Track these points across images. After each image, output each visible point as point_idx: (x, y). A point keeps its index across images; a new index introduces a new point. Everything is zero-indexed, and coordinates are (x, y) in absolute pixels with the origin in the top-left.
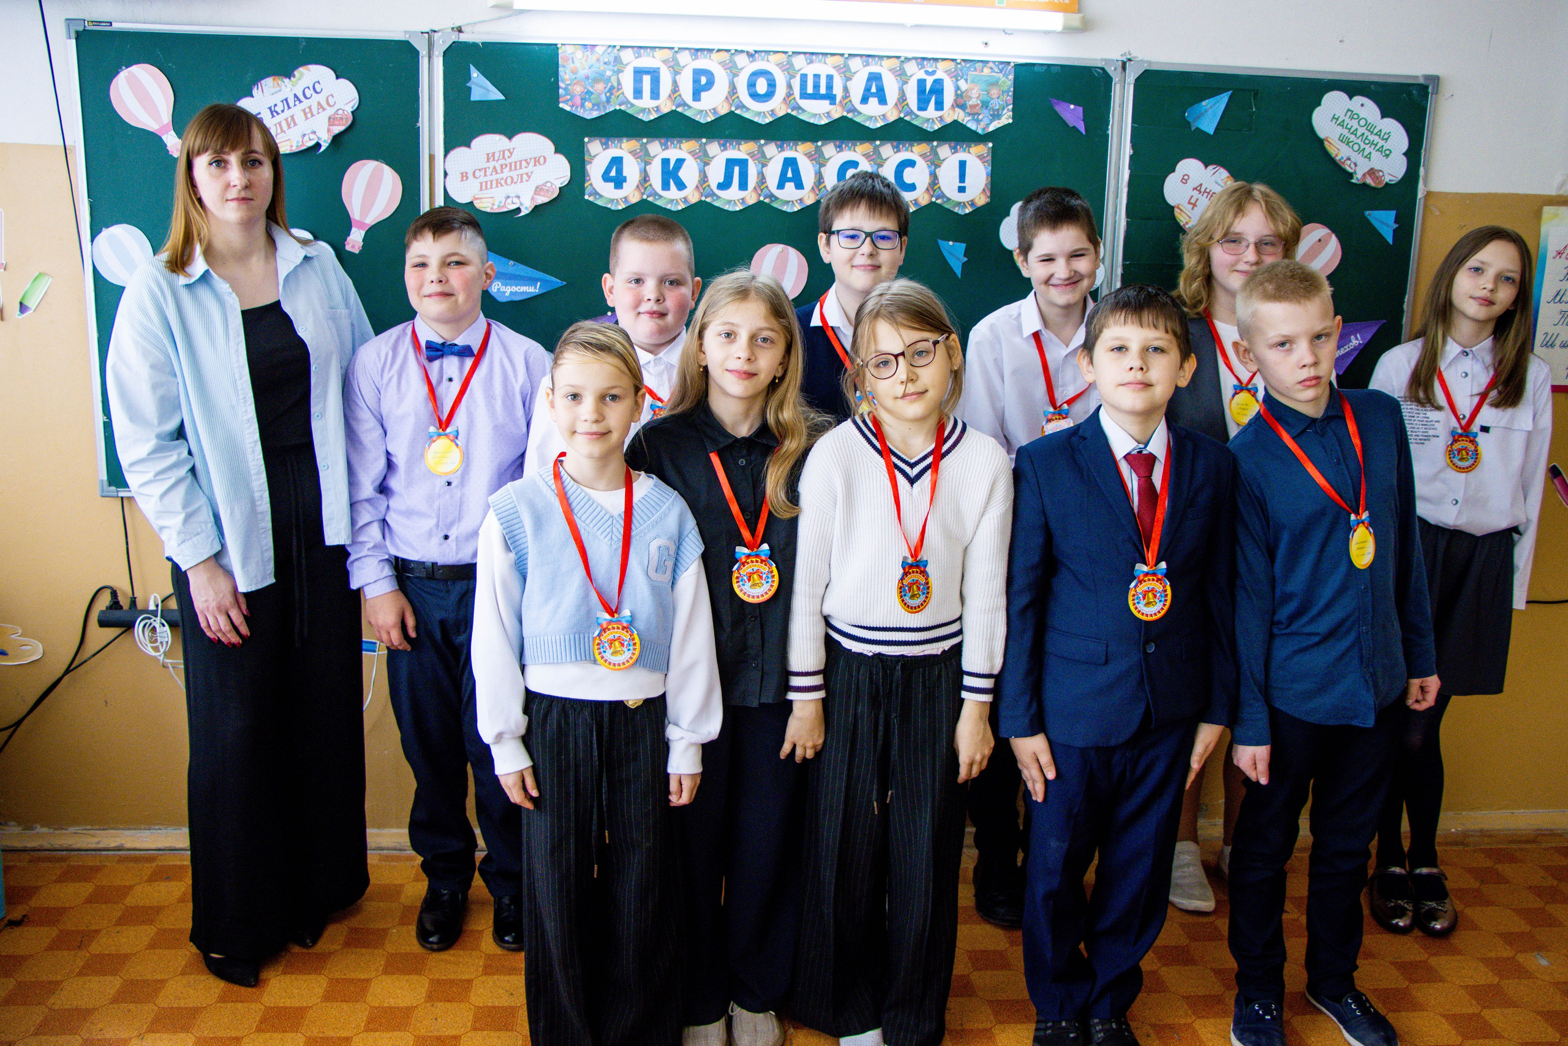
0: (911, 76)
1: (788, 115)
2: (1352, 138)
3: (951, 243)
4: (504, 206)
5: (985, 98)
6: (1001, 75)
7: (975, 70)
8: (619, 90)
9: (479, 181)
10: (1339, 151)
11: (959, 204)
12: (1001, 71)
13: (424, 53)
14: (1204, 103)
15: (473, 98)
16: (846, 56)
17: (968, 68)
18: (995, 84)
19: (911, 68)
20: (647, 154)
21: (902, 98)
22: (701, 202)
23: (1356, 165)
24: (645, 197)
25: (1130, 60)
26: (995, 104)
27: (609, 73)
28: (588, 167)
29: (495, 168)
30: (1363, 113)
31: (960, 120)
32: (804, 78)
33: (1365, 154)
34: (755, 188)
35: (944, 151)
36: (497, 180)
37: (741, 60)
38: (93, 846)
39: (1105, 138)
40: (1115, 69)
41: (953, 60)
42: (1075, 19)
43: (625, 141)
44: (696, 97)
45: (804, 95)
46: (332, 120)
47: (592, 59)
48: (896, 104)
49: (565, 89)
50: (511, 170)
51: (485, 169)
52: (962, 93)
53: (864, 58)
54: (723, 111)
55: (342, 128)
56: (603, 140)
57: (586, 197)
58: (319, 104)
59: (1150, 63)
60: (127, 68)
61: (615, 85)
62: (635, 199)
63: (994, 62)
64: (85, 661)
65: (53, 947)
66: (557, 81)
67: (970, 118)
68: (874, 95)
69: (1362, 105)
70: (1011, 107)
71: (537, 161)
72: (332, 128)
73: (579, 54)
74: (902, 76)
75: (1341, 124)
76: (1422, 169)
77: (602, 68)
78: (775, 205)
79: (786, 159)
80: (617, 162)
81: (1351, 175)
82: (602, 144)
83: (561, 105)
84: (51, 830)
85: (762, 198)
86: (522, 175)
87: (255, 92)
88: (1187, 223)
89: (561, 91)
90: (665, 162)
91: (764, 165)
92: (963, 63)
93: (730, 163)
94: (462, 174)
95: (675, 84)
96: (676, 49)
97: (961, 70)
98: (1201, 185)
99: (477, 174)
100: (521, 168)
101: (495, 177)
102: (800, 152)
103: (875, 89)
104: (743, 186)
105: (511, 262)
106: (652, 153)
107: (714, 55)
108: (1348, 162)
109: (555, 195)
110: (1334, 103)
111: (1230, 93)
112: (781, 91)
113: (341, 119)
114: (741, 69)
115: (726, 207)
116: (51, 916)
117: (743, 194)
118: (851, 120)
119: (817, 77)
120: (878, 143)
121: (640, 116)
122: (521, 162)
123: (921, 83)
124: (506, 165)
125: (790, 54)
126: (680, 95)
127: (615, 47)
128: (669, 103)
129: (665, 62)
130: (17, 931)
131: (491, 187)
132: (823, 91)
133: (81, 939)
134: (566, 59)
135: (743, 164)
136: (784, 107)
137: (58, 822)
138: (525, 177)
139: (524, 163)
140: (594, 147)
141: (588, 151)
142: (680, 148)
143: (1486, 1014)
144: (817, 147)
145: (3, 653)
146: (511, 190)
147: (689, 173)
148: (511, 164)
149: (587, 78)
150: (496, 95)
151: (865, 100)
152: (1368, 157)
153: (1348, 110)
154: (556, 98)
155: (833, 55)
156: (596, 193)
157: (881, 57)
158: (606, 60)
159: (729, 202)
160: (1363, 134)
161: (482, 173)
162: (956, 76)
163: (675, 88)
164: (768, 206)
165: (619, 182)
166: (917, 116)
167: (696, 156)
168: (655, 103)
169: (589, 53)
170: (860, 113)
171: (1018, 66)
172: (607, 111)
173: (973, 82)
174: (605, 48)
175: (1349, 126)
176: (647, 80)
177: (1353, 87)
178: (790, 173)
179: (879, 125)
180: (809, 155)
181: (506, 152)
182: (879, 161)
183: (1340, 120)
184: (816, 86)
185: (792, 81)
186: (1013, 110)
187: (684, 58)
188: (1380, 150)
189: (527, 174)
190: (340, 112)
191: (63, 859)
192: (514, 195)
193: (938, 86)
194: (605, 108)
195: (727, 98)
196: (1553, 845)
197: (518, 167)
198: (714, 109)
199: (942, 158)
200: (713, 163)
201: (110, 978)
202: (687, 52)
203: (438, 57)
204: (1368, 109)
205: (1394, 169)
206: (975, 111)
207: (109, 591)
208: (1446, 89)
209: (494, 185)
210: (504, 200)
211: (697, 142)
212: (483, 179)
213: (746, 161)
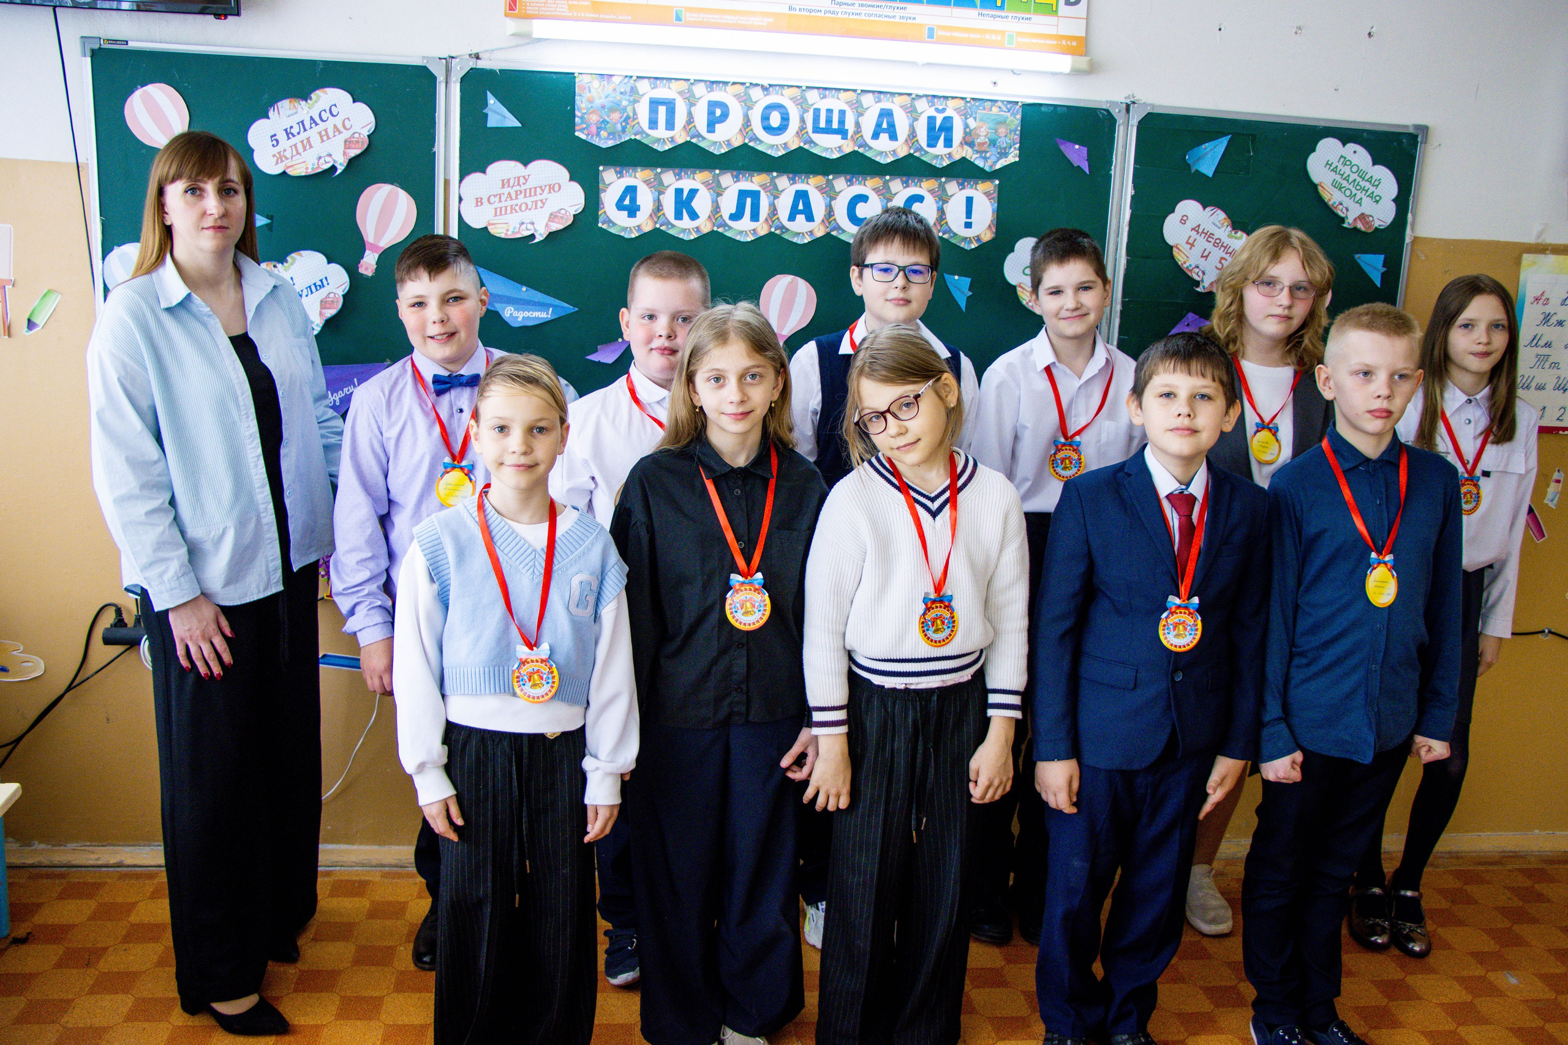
0: (921, 113)
1: (800, 148)
2: (1345, 183)
3: (956, 277)
4: (519, 232)
5: (993, 137)
6: (1009, 114)
7: (984, 109)
8: (634, 119)
9: (494, 206)
10: (1332, 196)
11: (965, 239)
12: (1009, 111)
13: (441, 78)
14: (1203, 146)
15: (489, 125)
16: (859, 92)
17: (977, 106)
18: (1003, 123)
19: (922, 105)
20: (661, 183)
21: (913, 134)
22: (713, 232)
23: (1347, 210)
24: (658, 226)
25: (1134, 103)
26: (1003, 142)
27: (625, 103)
28: (602, 195)
29: (509, 194)
30: (1355, 160)
31: (968, 157)
32: (817, 112)
33: (1356, 200)
34: (766, 220)
35: (952, 187)
36: (512, 206)
37: (756, 94)
38: (91, 863)
39: (1108, 178)
40: (1119, 112)
41: (962, 98)
42: (1083, 62)
43: (639, 170)
44: (711, 128)
45: (817, 130)
46: (348, 144)
47: (609, 89)
48: (906, 140)
49: (582, 118)
50: (525, 197)
51: (500, 195)
52: (971, 131)
53: (876, 95)
54: (737, 143)
55: (358, 152)
56: (618, 169)
57: (600, 225)
58: (335, 126)
59: (1153, 106)
60: (142, 87)
61: (631, 114)
62: (647, 228)
63: (1003, 102)
64: (88, 678)
65: (59, 965)
66: (573, 110)
67: (978, 156)
68: (884, 131)
69: (1355, 152)
70: (1017, 146)
71: (551, 188)
72: (348, 151)
73: (596, 84)
74: (912, 112)
75: (1334, 170)
76: (1410, 216)
77: (618, 98)
78: (786, 236)
79: (797, 192)
80: (631, 191)
81: (1342, 220)
82: (617, 173)
83: (577, 134)
84: (50, 847)
85: (773, 230)
86: (536, 202)
87: (271, 114)
88: (1185, 263)
89: (577, 119)
90: (679, 192)
91: (776, 197)
92: (972, 102)
93: (743, 194)
94: (477, 199)
95: (690, 115)
96: (692, 81)
97: (970, 108)
98: (1199, 226)
99: (492, 199)
100: (535, 195)
101: (509, 203)
102: (811, 185)
103: (886, 125)
104: (755, 217)
105: (524, 289)
106: (666, 182)
107: (729, 88)
108: (1341, 207)
109: (569, 222)
110: (1328, 149)
111: (1229, 137)
112: (794, 125)
113: (357, 142)
114: (756, 102)
115: (738, 238)
116: (57, 933)
117: (754, 225)
118: (862, 155)
119: (830, 111)
120: (888, 177)
121: (655, 146)
122: (535, 188)
123: (931, 120)
124: (521, 192)
125: (804, 88)
126: (695, 127)
127: (631, 77)
128: (684, 134)
129: (681, 93)
130: (24, 948)
131: (506, 214)
132: (835, 125)
133: (87, 957)
134: (583, 88)
135: (755, 195)
136: (797, 140)
137: (57, 839)
138: (540, 204)
139: (538, 189)
140: (608, 175)
141: (603, 180)
142: (694, 179)
143: (1462, 1031)
144: (828, 180)
145: (4, 670)
146: (526, 216)
147: (702, 204)
148: (525, 190)
149: (603, 107)
150: (512, 122)
151: (876, 136)
152: (1359, 202)
153: (1342, 157)
154: (572, 126)
155: (846, 90)
156: (609, 221)
157: (893, 94)
158: (622, 90)
159: (741, 232)
160: (1355, 180)
161: (497, 199)
162: (965, 116)
163: (690, 120)
164: (779, 237)
165: (633, 211)
166: (927, 152)
167: (709, 187)
168: (670, 134)
169: (605, 83)
170: (871, 148)
171: (1026, 106)
172: (623, 140)
173: (981, 120)
174: (622, 78)
175: (1342, 172)
176: (662, 110)
177: (1346, 135)
178: (802, 205)
179: (889, 161)
180: (820, 189)
181: (521, 179)
182: (888, 195)
183: (1334, 166)
184: (829, 121)
185: (805, 115)
186: (1020, 149)
187: (700, 90)
188: (1371, 196)
189: (541, 201)
190: (356, 135)
191: (62, 876)
192: (529, 222)
193: (948, 125)
194: (620, 137)
195: (741, 130)
196: (1517, 867)
197: (533, 194)
198: (728, 141)
199: (949, 194)
200: (726, 194)
201: (121, 996)
202: (703, 84)
203: (455, 82)
204: (1359, 156)
205: (1383, 214)
206: (983, 149)
207: (114, 608)
208: (1434, 139)
209: (509, 211)
210: (518, 226)
211: (711, 173)
212: (497, 205)
213: (759, 192)
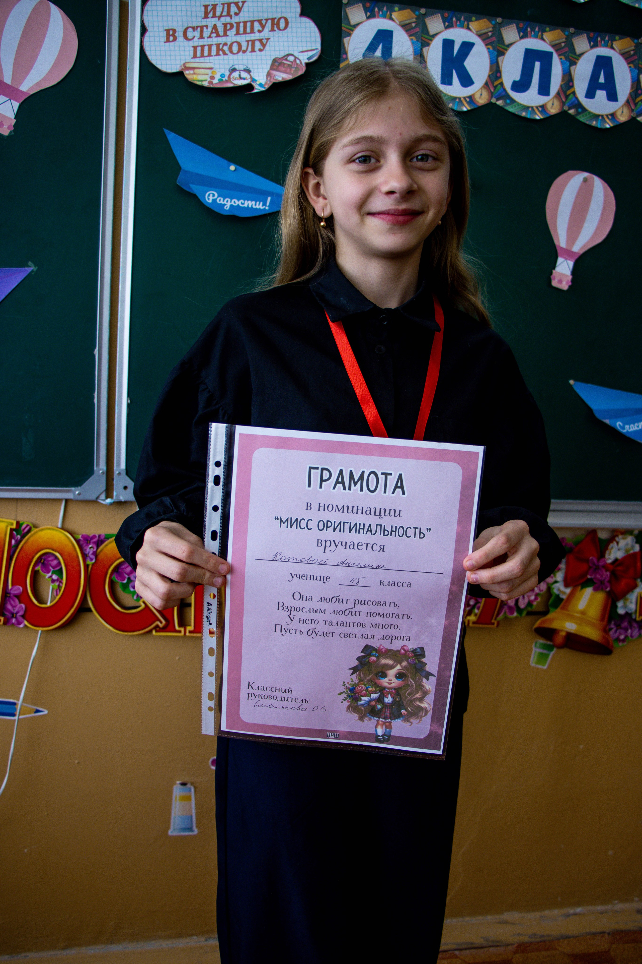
4: (229, 81)
9: (192, 43)
20: (425, 30)
22: (490, 106)
28: (346, 40)
29: (215, 27)
34: (559, 93)
36: (218, 45)
43: (396, 9)
50: (238, 33)
51: (202, 27)
56: (369, 7)
71: (275, 24)
78: (582, 118)
79: (598, 58)
80: (384, 37)
82: (366, 11)
85: (565, 108)
90: (448, 44)
91: (573, 63)
93: (530, 56)
94: (168, 31)
99: (190, 33)
100: (252, 32)
101: (215, 40)
102: (615, 50)
104: (544, 90)
105: (232, 168)
106: (432, 29)
109: (302, 71)
115: (524, 114)
117: (542, 100)
122: (252, 22)
124: (232, 26)
131: (210, 55)
135: (545, 58)
138: (258, 45)
139: (257, 25)
140: (355, 13)
142: (468, 29)
146: (240, 60)
147: (478, 64)
148: (238, 24)
159: (526, 108)
161: (197, 33)
164: (573, 119)
167: (488, 41)
178: (603, 78)
180: (627, 55)
181: (232, 5)
189: (260, 41)
192: (242, 68)
197: (248, 30)
200: (509, 53)
209: (214, 52)
210: (227, 73)
211: (490, 21)
212: (197, 42)
213: (551, 54)
